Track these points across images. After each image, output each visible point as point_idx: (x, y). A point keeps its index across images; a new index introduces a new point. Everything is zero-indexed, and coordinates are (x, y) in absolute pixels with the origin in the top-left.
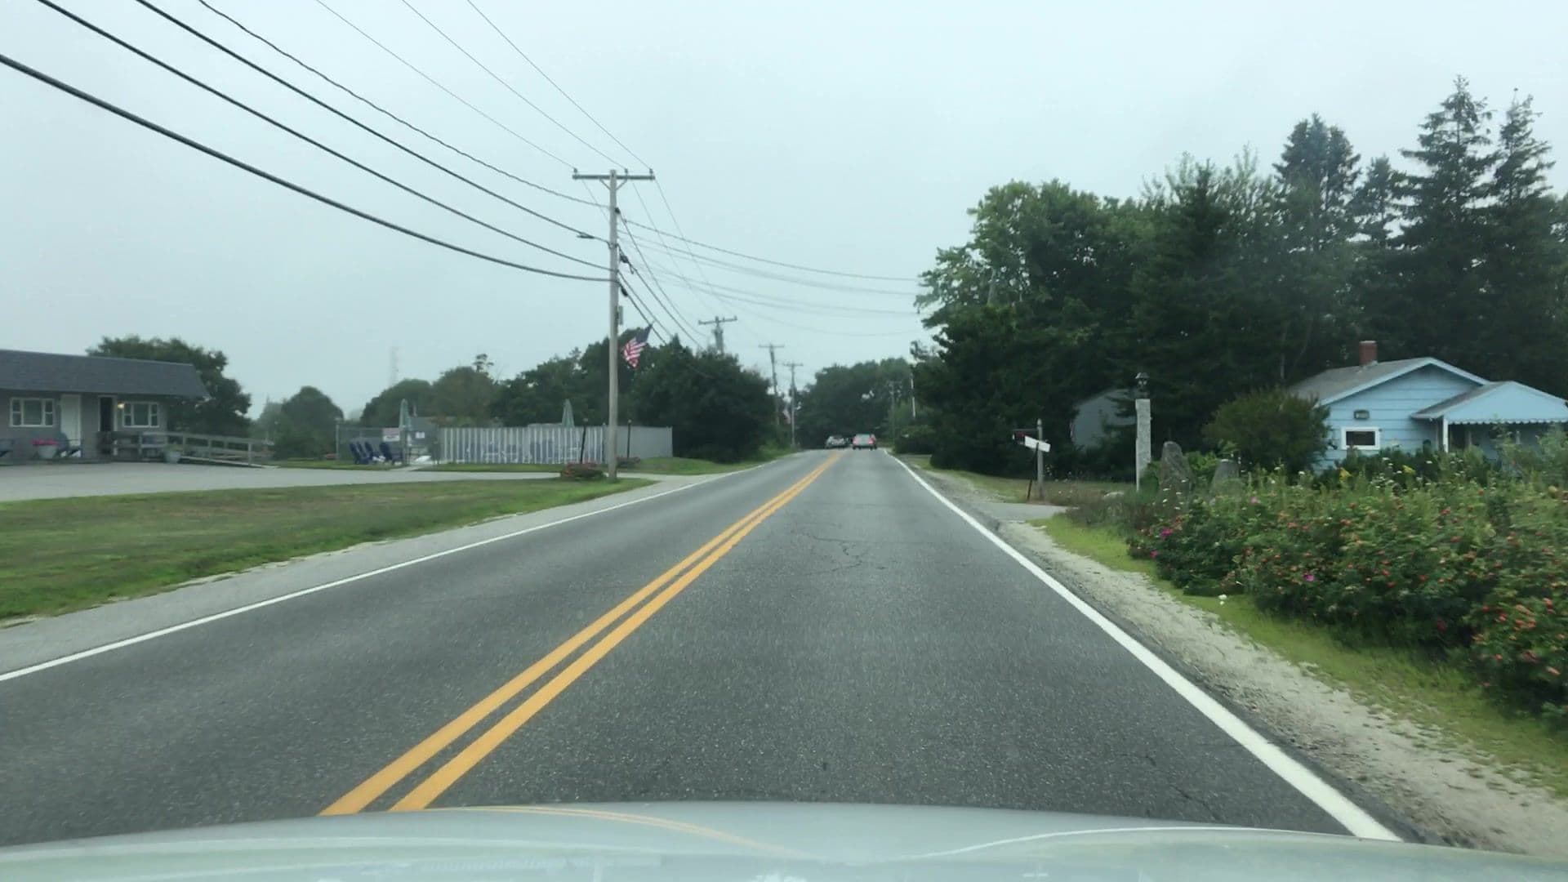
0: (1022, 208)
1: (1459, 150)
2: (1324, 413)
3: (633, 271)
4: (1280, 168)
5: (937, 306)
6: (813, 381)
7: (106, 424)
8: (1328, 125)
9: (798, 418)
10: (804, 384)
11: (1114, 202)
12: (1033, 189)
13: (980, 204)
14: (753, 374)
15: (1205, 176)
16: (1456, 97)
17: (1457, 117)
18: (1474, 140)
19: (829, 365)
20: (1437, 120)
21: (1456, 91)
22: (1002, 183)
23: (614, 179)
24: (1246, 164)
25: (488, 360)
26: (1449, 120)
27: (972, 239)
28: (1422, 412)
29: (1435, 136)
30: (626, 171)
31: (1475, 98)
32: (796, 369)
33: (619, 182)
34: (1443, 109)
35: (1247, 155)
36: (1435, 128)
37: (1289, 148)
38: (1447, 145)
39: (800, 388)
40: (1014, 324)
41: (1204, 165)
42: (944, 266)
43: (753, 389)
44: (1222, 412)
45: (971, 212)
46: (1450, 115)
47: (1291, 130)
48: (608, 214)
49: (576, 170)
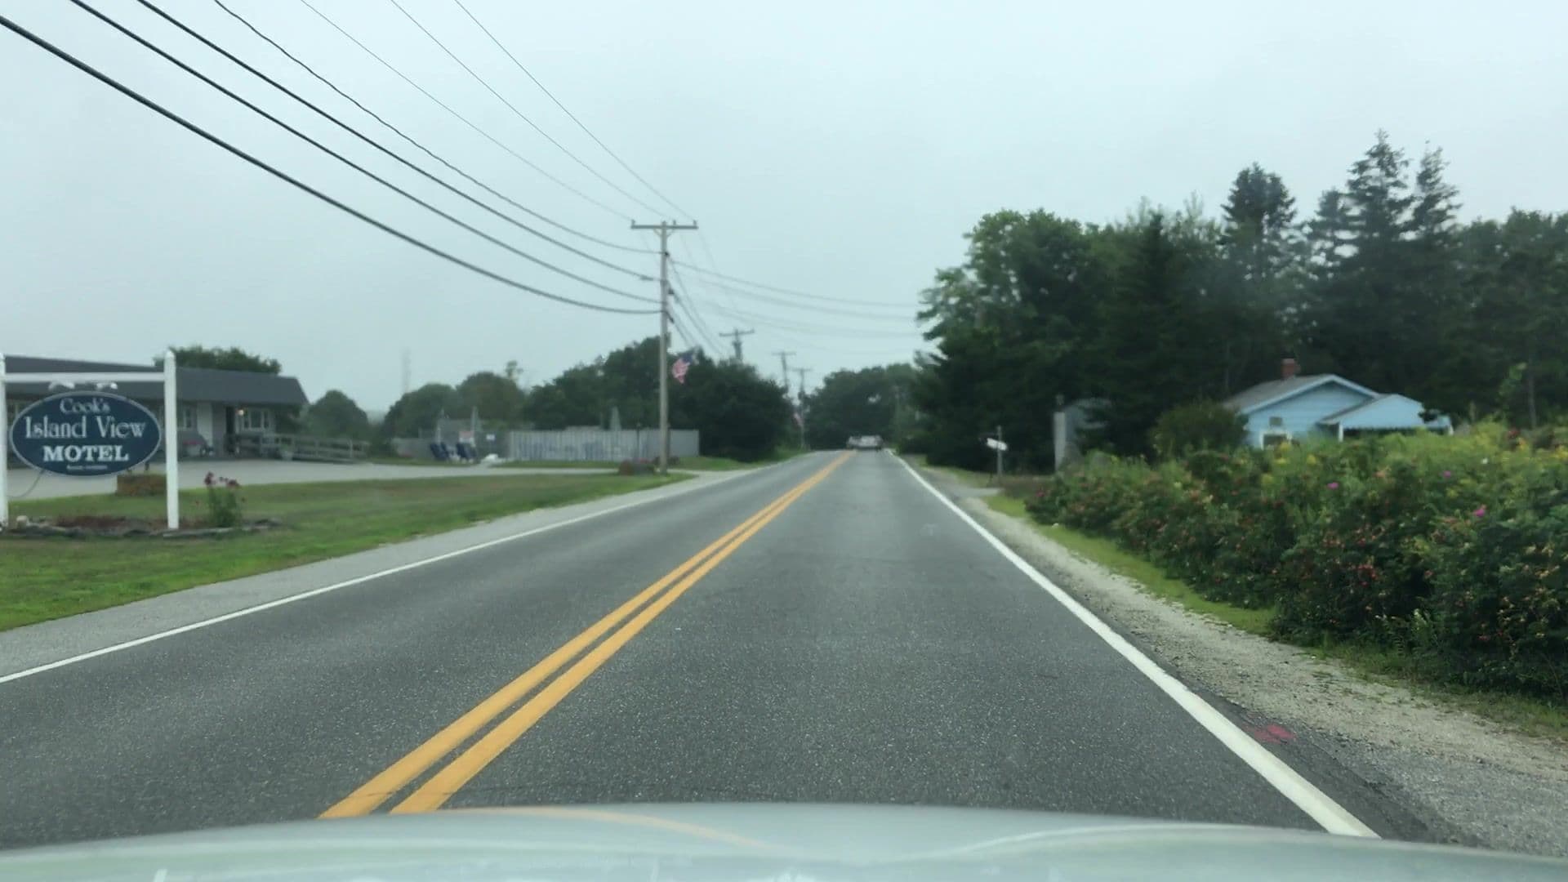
0: (1012, 234)
1: (1381, 192)
2: (1244, 420)
3: (678, 300)
4: (1227, 209)
5: (934, 322)
6: (821, 385)
7: (230, 428)
8: (1267, 172)
9: (807, 421)
10: (813, 389)
11: (1095, 228)
12: (1022, 217)
13: (975, 229)
14: (769, 382)
15: (1158, 218)
16: (1378, 147)
17: (1381, 164)
18: (1396, 184)
19: (837, 370)
20: (1362, 167)
21: (1377, 143)
22: (993, 211)
23: (664, 229)
24: (1194, 207)
25: (518, 367)
26: (1373, 167)
27: (968, 260)
28: (1327, 418)
29: (1362, 180)
30: (675, 222)
31: (1394, 147)
32: (807, 374)
33: (669, 231)
34: (1367, 158)
35: (1194, 201)
36: (1361, 173)
37: (1235, 192)
38: (1371, 189)
39: (809, 392)
40: (996, 343)
41: (1156, 209)
42: (943, 284)
43: (770, 396)
44: (1163, 419)
45: (967, 236)
46: (1374, 162)
47: (1235, 177)
48: (659, 257)
49: (633, 222)
